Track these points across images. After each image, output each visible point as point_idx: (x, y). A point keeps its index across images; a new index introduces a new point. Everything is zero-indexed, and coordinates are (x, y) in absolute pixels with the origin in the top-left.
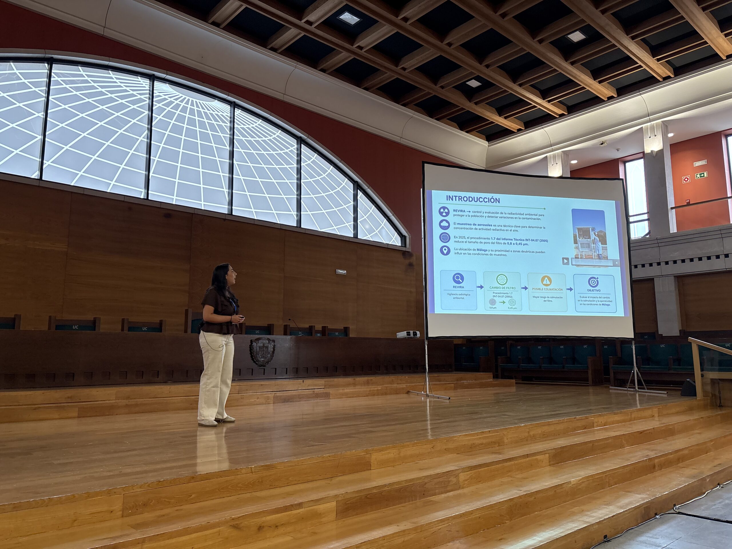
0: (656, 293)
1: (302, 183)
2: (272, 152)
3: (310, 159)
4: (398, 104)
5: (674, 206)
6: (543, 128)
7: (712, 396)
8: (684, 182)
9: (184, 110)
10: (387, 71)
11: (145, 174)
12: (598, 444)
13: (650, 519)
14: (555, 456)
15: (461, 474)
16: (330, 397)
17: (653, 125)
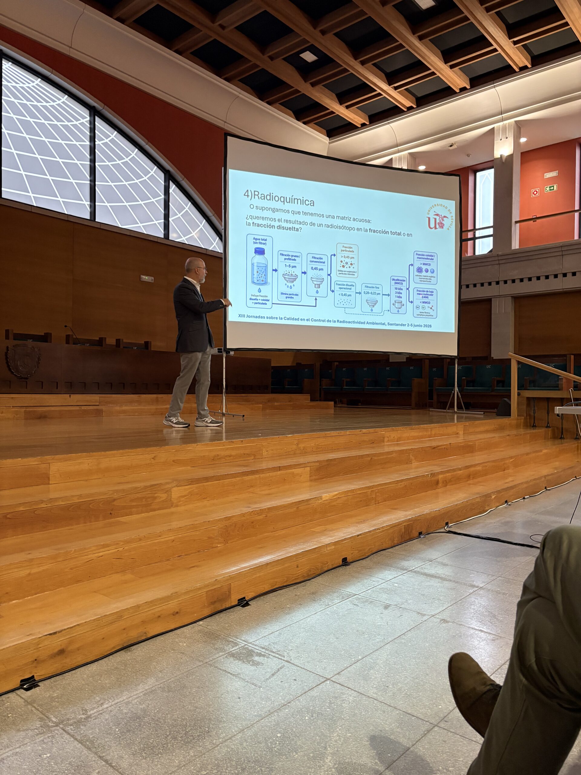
0: (492, 314)
1: (96, 166)
2: (56, 123)
4: (220, 77)
5: (518, 219)
6: (389, 123)
7: (527, 416)
8: (533, 195)
10: (201, 28)
12: (379, 458)
13: (411, 539)
14: (319, 469)
15: (174, 488)
16: (103, 414)
17: (506, 125)
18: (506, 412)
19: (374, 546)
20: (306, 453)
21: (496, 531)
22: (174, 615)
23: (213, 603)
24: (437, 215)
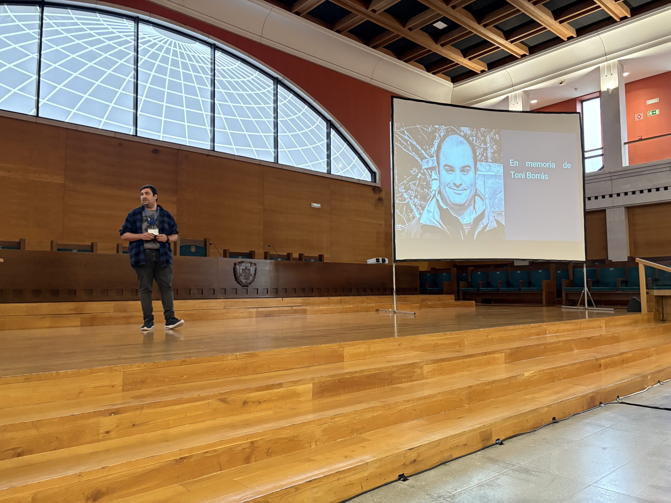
0: (607, 223)
1: (279, 122)
2: (250, 92)
3: (285, 98)
4: (369, 46)
5: (627, 141)
6: (505, 69)
7: (656, 311)
8: (637, 119)
9: (168, 51)
10: (358, 14)
11: (134, 112)
12: (550, 346)
13: (595, 406)
14: (511, 355)
15: (424, 366)
16: (307, 313)
17: (610, 64)
18: (637, 309)
19: (572, 410)
20: (496, 342)
21: (662, 403)
22: (464, 446)
23: (483, 440)
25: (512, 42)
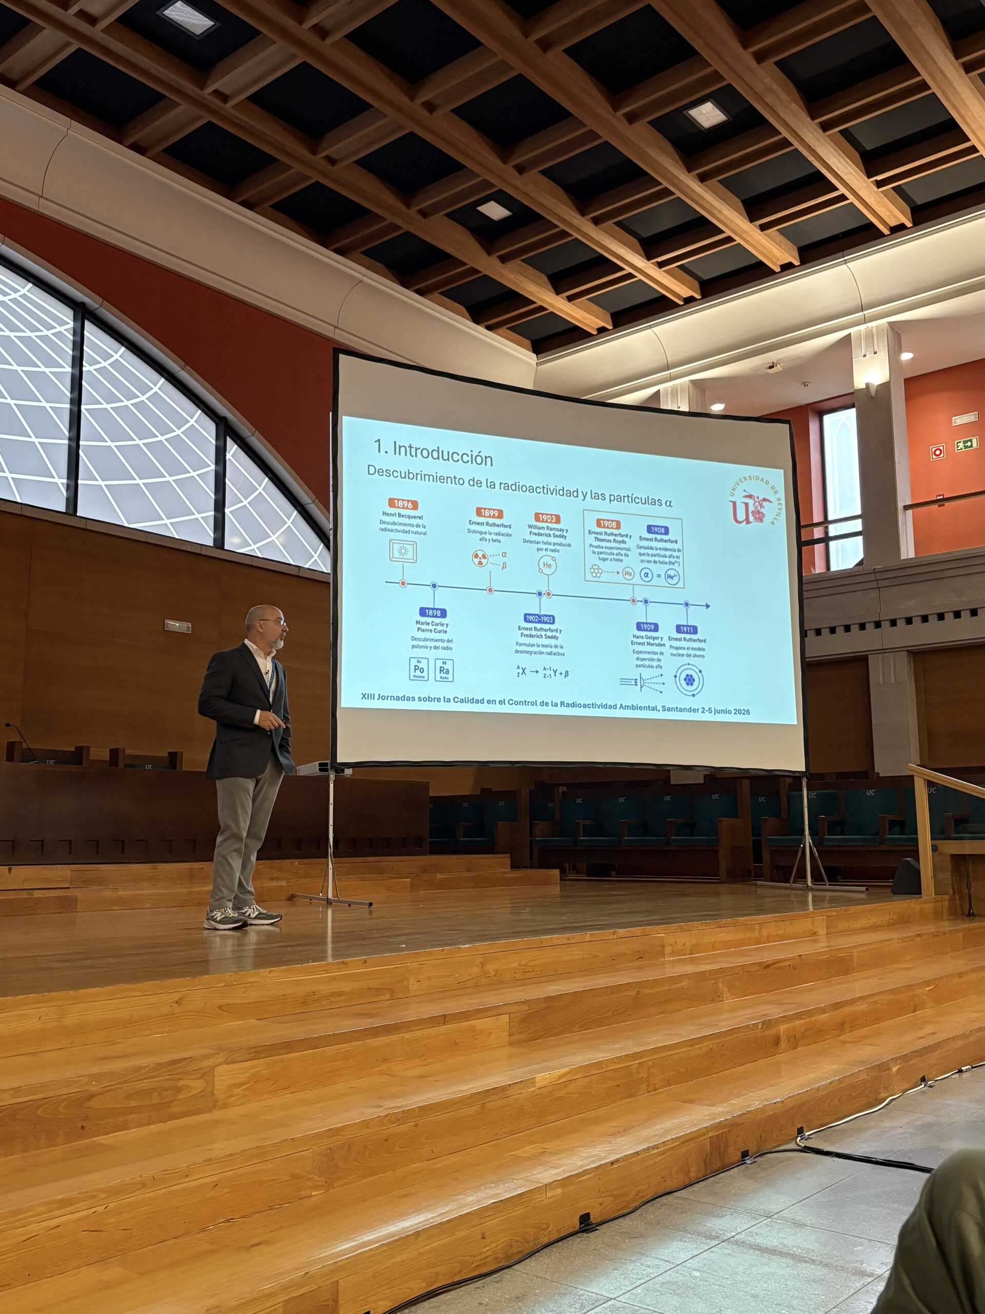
0: (871, 687)
1: (83, 411)
2: (7, 333)
5: (909, 503)
6: (650, 327)
7: (954, 893)
8: (934, 457)
10: (291, 163)
12: (651, 991)
13: (725, 1168)
14: (527, 1019)
15: (219, 1067)
16: (76, 907)
17: (872, 330)
18: (912, 887)
19: (647, 1186)
20: (502, 983)
21: (906, 1146)
24: (750, 496)
25: (661, 265)
